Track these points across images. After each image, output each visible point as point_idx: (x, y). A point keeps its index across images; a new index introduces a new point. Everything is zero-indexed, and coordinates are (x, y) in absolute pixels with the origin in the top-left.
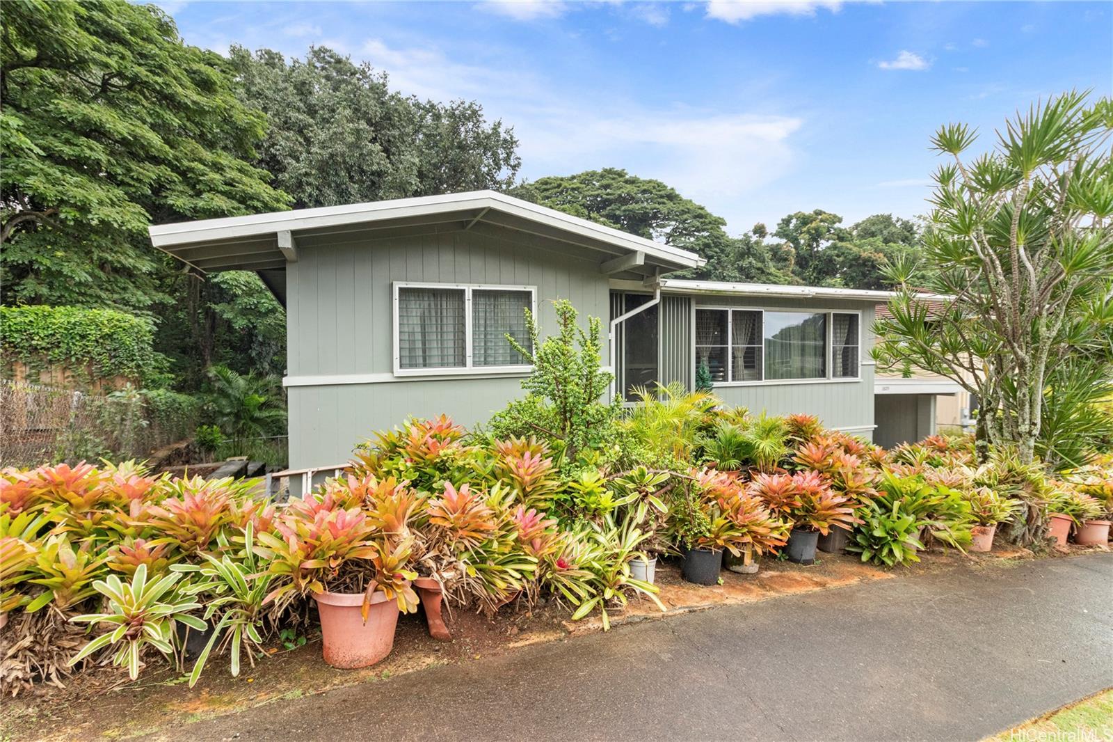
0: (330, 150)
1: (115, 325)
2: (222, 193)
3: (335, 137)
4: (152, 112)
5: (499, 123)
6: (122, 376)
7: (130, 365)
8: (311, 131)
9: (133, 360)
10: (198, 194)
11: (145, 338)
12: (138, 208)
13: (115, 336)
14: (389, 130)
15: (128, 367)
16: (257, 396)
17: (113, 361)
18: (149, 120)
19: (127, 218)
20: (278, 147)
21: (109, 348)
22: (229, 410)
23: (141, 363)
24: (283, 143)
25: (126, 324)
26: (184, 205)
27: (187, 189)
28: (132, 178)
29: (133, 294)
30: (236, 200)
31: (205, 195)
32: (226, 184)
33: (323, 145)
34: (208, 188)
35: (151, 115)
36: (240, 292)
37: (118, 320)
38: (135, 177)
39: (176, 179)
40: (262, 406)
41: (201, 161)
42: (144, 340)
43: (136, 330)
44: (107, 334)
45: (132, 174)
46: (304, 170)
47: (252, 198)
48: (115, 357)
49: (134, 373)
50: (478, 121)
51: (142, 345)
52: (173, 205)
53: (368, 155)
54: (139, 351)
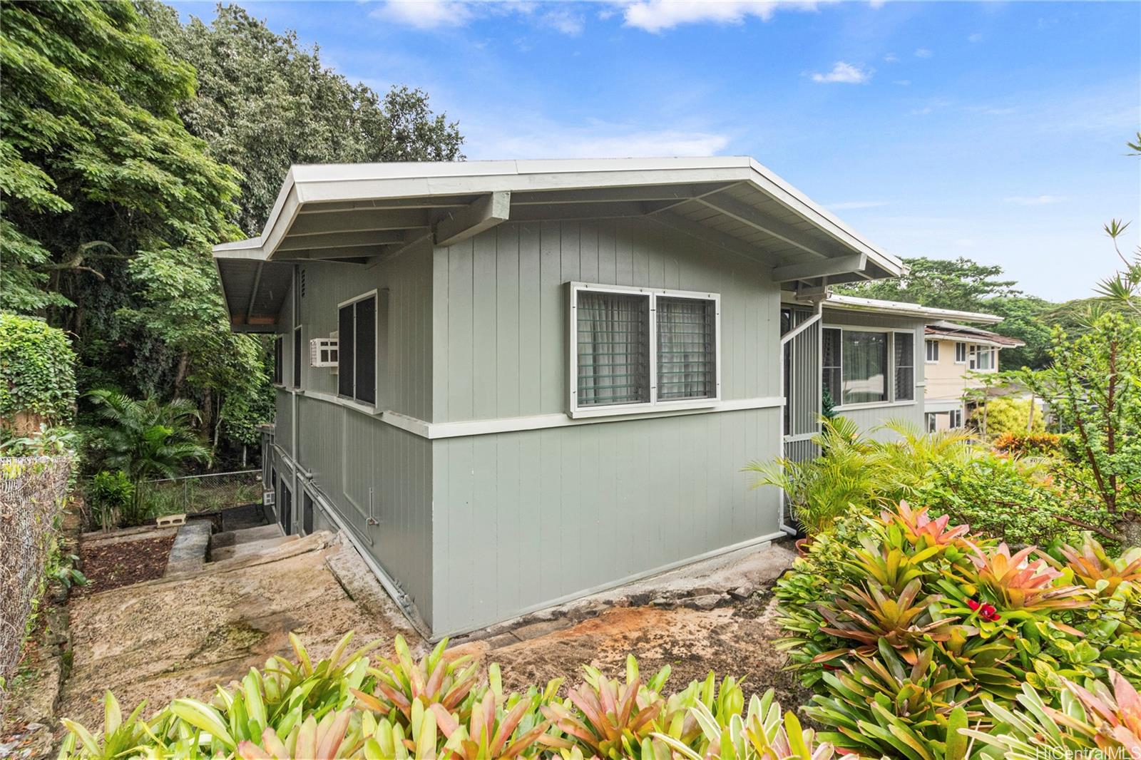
0: (262, 125)
1: (21, 338)
2: (150, 160)
3: (267, 111)
4: (50, 41)
5: (443, 117)
6: (28, 413)
7: (42, 397)
8: (235, 101)
9: (47, 389)
10: (118, 159)
11: (66, 357)
12: (36, 170)
13: (19, 354)
14: (320, 110)
15: (40, 400)
16: (162, 427)
17: (15, 391)
18: (47, 51)
19: (24, 182)
20: (195, 115)
21: (8, 372)
22: (124, 448)
23: (59, 393)
24: (200, 110)
25: (38, 335)
26: (101, 172)
27: (98, 151)
28: (25, 128)
29: (14, 292)
30: (170, 172)
31: (129, 162)
32: (156, 149)
33: (252, 118)
34: (132, 154)
35: (49, 46)
36: (176, 294)
37: (24, 330)
38: (30, 126)
39: (88, 136)
40: (168, 440)
41: (120, 116)
42: (64, 360)
43: (52, 344)
44: (7, 351)
45: (25, 122)
46: (230, 146)
47: (192, 171)
48: (18, 385)
49: (47, 408)
50: (422, 110)
51: (60, 367)
52: (85, 171)
53: (311, 134)
54: (56, 376)
